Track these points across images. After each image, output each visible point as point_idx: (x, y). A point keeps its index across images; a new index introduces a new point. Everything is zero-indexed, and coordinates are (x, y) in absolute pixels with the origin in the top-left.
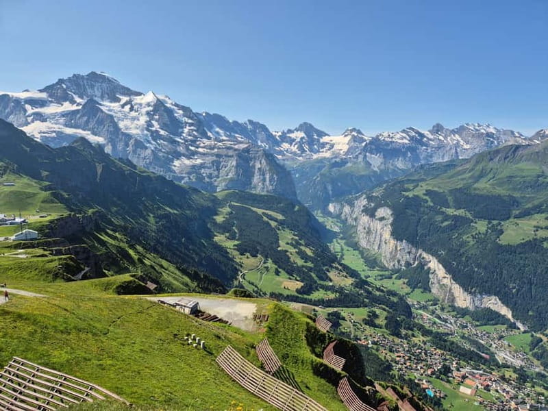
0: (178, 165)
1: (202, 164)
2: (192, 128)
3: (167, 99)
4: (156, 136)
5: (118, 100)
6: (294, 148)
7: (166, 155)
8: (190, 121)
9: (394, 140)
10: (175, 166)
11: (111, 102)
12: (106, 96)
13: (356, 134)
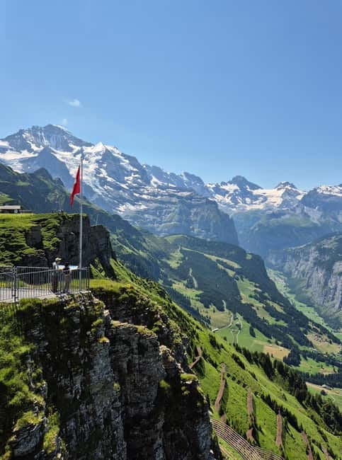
0: (123, 210)
1: (145, 210)
2: (137, 176)
3: (115, 150)
4: (103, 182)
5: (71, 150)
6: (228, 200)
7: (111, 200)
8: (135, 170)
9: (332, 193)
10: (120, 211)
11: (64, 151)
12: (60, 146)
13: (290, 188)
